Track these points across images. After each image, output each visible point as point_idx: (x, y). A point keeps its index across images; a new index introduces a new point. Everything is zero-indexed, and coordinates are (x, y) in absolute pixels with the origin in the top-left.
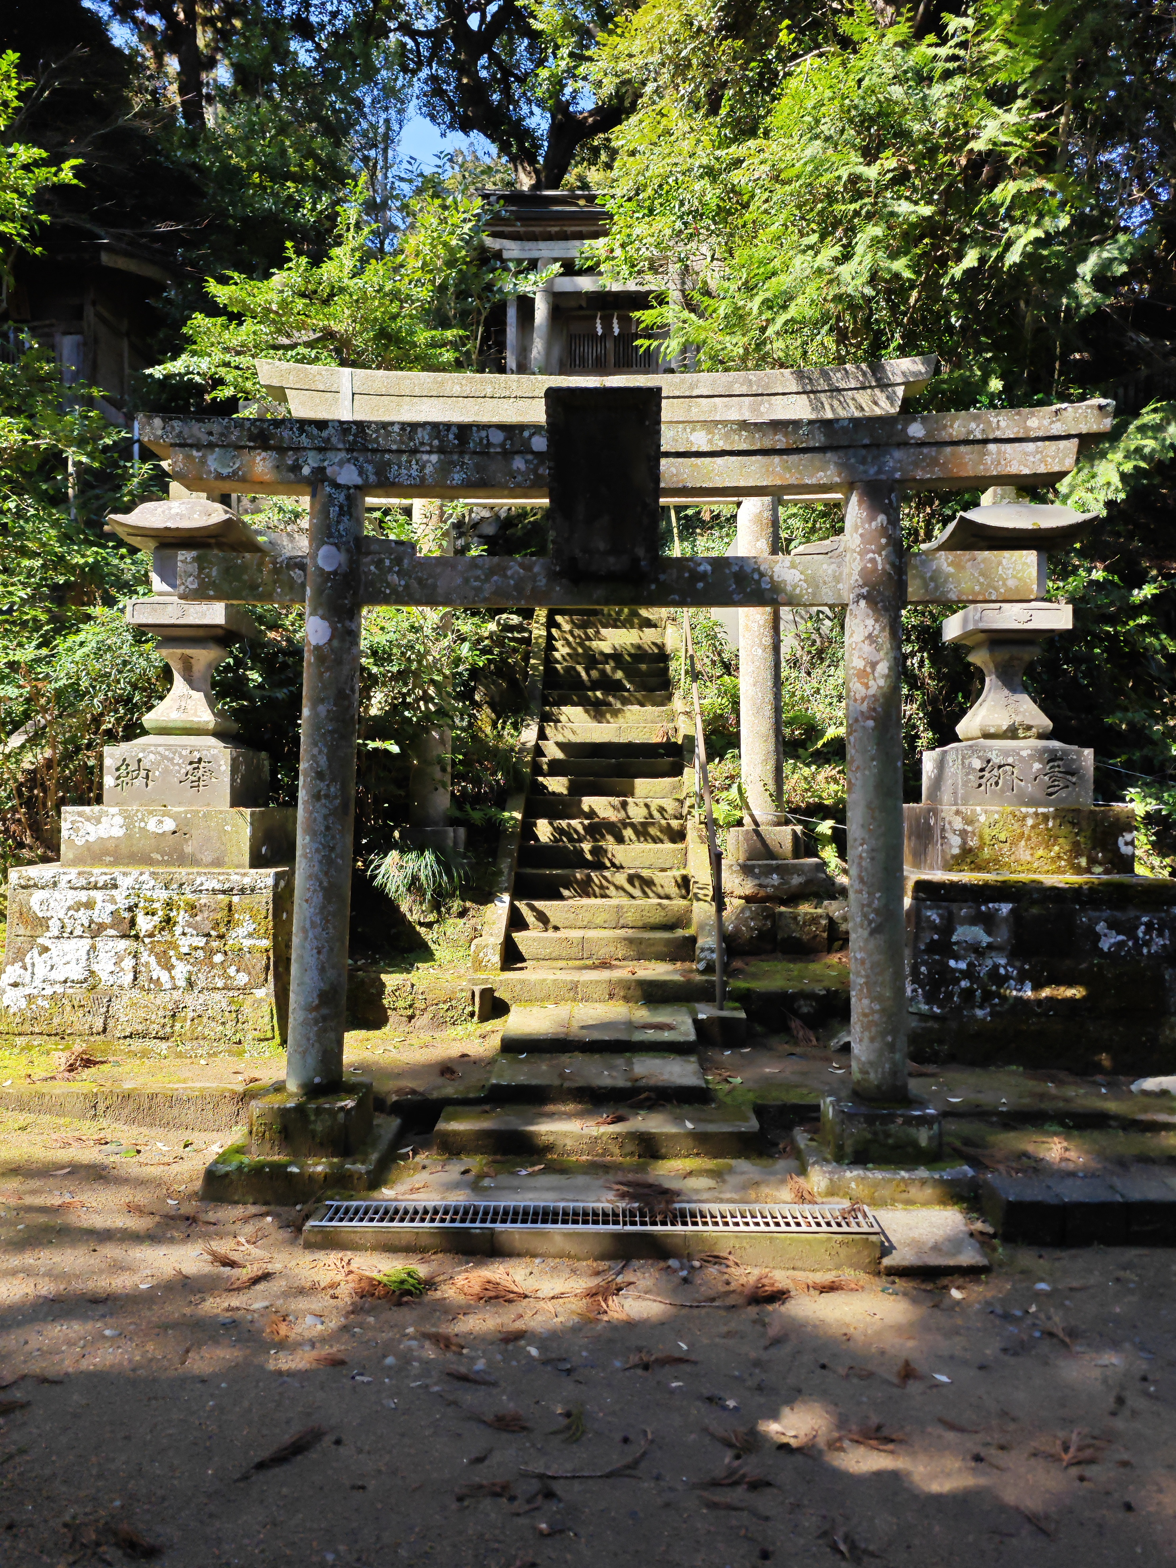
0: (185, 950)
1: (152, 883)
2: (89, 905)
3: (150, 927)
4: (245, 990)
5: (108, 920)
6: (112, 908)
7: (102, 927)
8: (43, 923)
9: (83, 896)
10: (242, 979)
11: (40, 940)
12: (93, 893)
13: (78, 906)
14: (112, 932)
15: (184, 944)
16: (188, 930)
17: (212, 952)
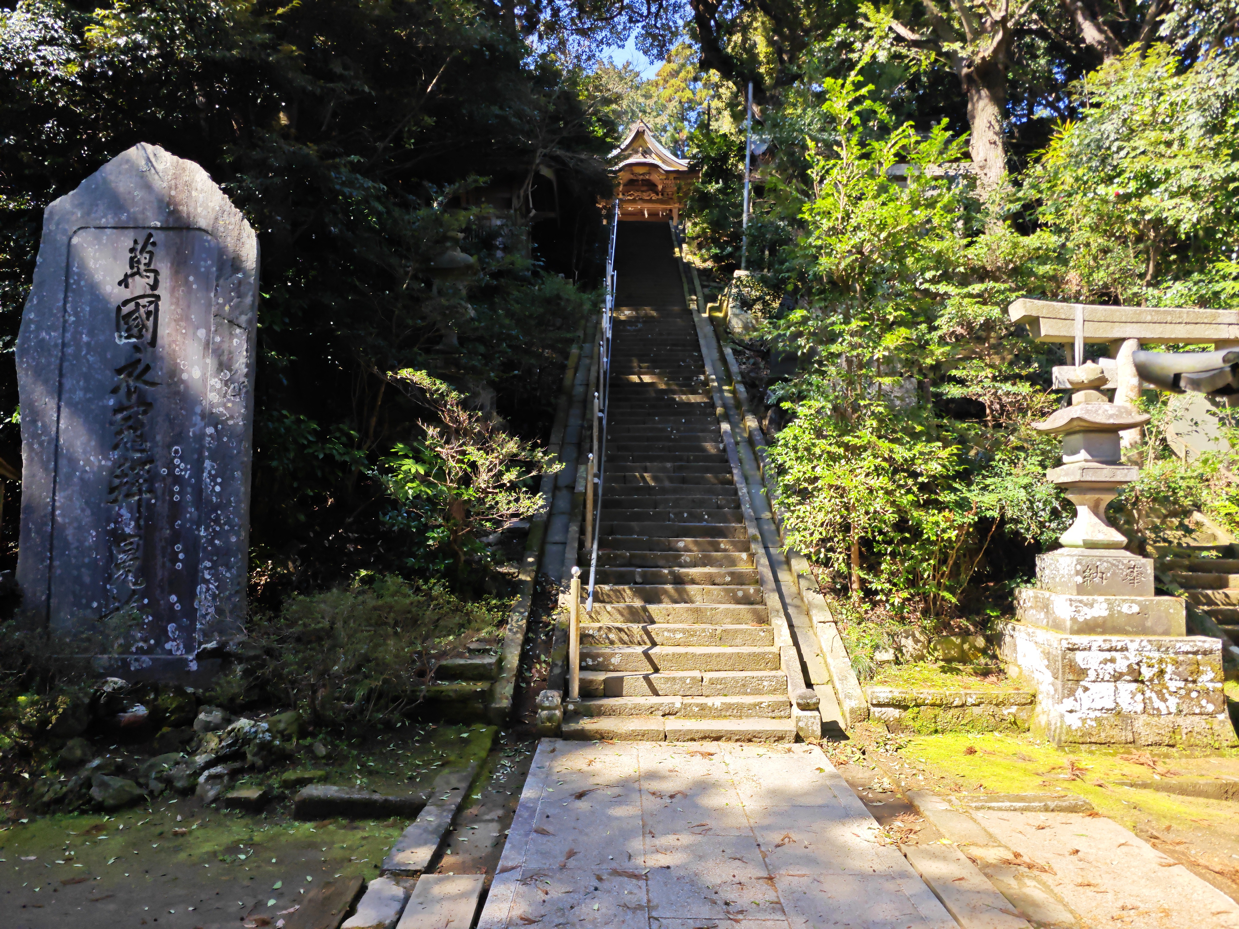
0: (1173, 689)
1: (1149, 647)
2: (1113, 661)
3: (1151, 674)
4: (1212, 715)
5: (1125, 670)
6: (1128, 663)
7: (1121, 675)
8: (1084, 672)
9: (1108, 655)
10: (1210, 708)
11: (1082, 683)
12: (1114, 654)
13: (1105, 661)
14: (1128, 678)
15: (1173, 685)
16: (1174, 677)
17: (1191, 691)
